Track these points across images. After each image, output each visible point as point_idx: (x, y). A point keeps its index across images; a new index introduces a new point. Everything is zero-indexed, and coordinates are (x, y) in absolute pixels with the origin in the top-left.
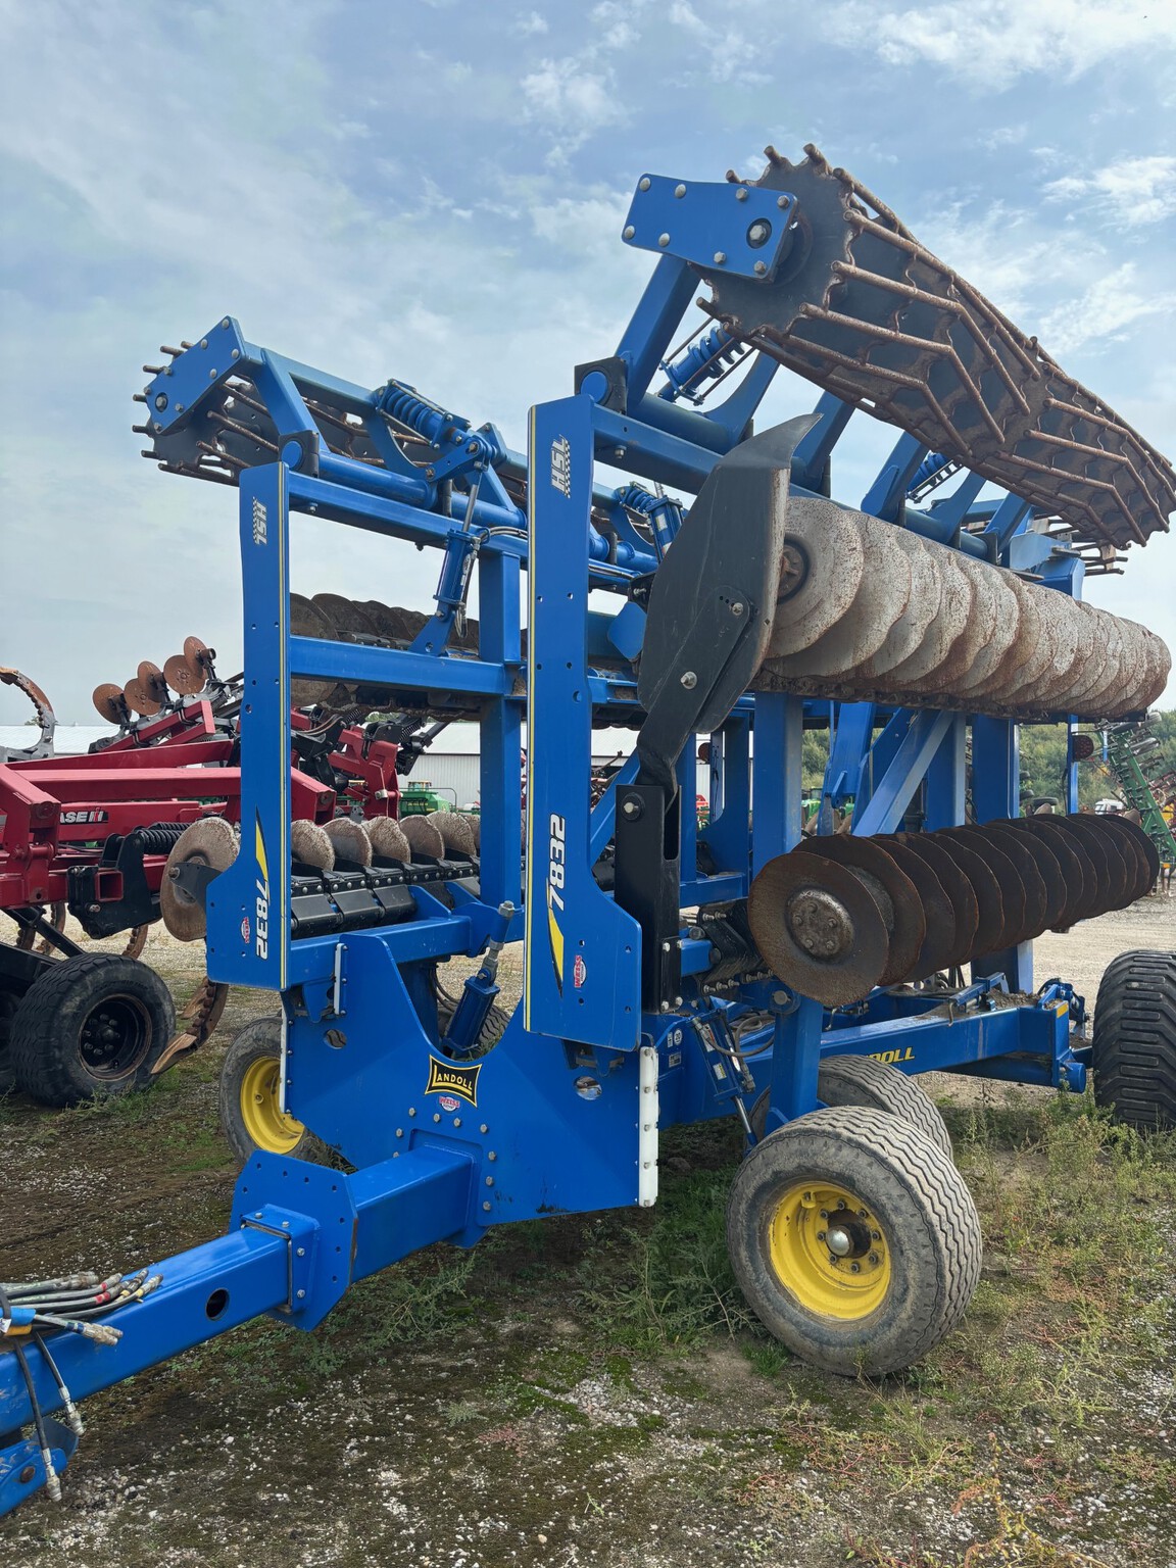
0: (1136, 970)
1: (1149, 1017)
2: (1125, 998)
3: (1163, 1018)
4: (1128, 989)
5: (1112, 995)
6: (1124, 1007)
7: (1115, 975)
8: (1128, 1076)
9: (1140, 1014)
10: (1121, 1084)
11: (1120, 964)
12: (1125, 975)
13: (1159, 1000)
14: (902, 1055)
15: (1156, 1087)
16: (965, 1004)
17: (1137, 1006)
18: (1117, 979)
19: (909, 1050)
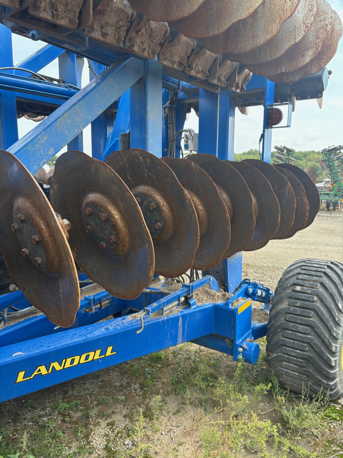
0: (301, 277)
1: (305, 314)
2: (290, 298)
3: (315, 316)
4: (293, 291)
5: (283, 295)
6: (289, 305)
7: (287, 279)
8: (286, 354)
9: (299, 311)
10: (282, 359)
11: (291, 270)
12: (294, 280)
13: (314, 302)
14: (103, 352)
15: (305, 365)
16: (162, 309)
17: (298, 305)
18: (288, 281)
19: (110, 349)
